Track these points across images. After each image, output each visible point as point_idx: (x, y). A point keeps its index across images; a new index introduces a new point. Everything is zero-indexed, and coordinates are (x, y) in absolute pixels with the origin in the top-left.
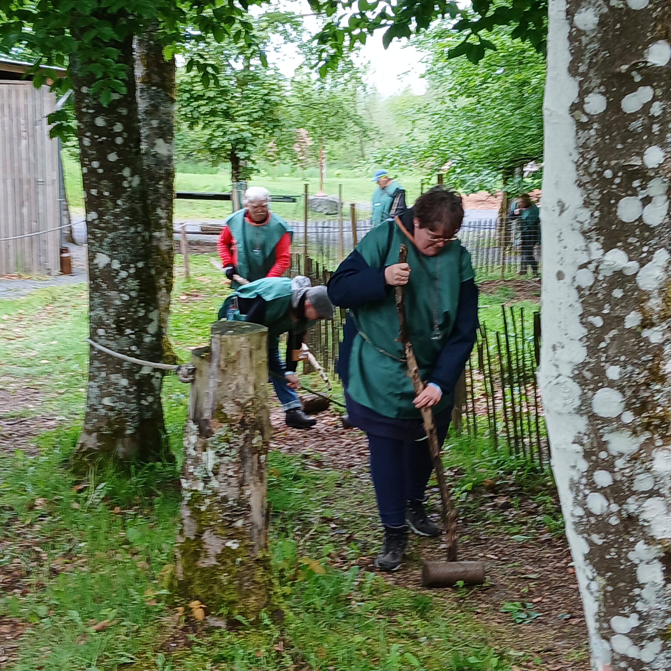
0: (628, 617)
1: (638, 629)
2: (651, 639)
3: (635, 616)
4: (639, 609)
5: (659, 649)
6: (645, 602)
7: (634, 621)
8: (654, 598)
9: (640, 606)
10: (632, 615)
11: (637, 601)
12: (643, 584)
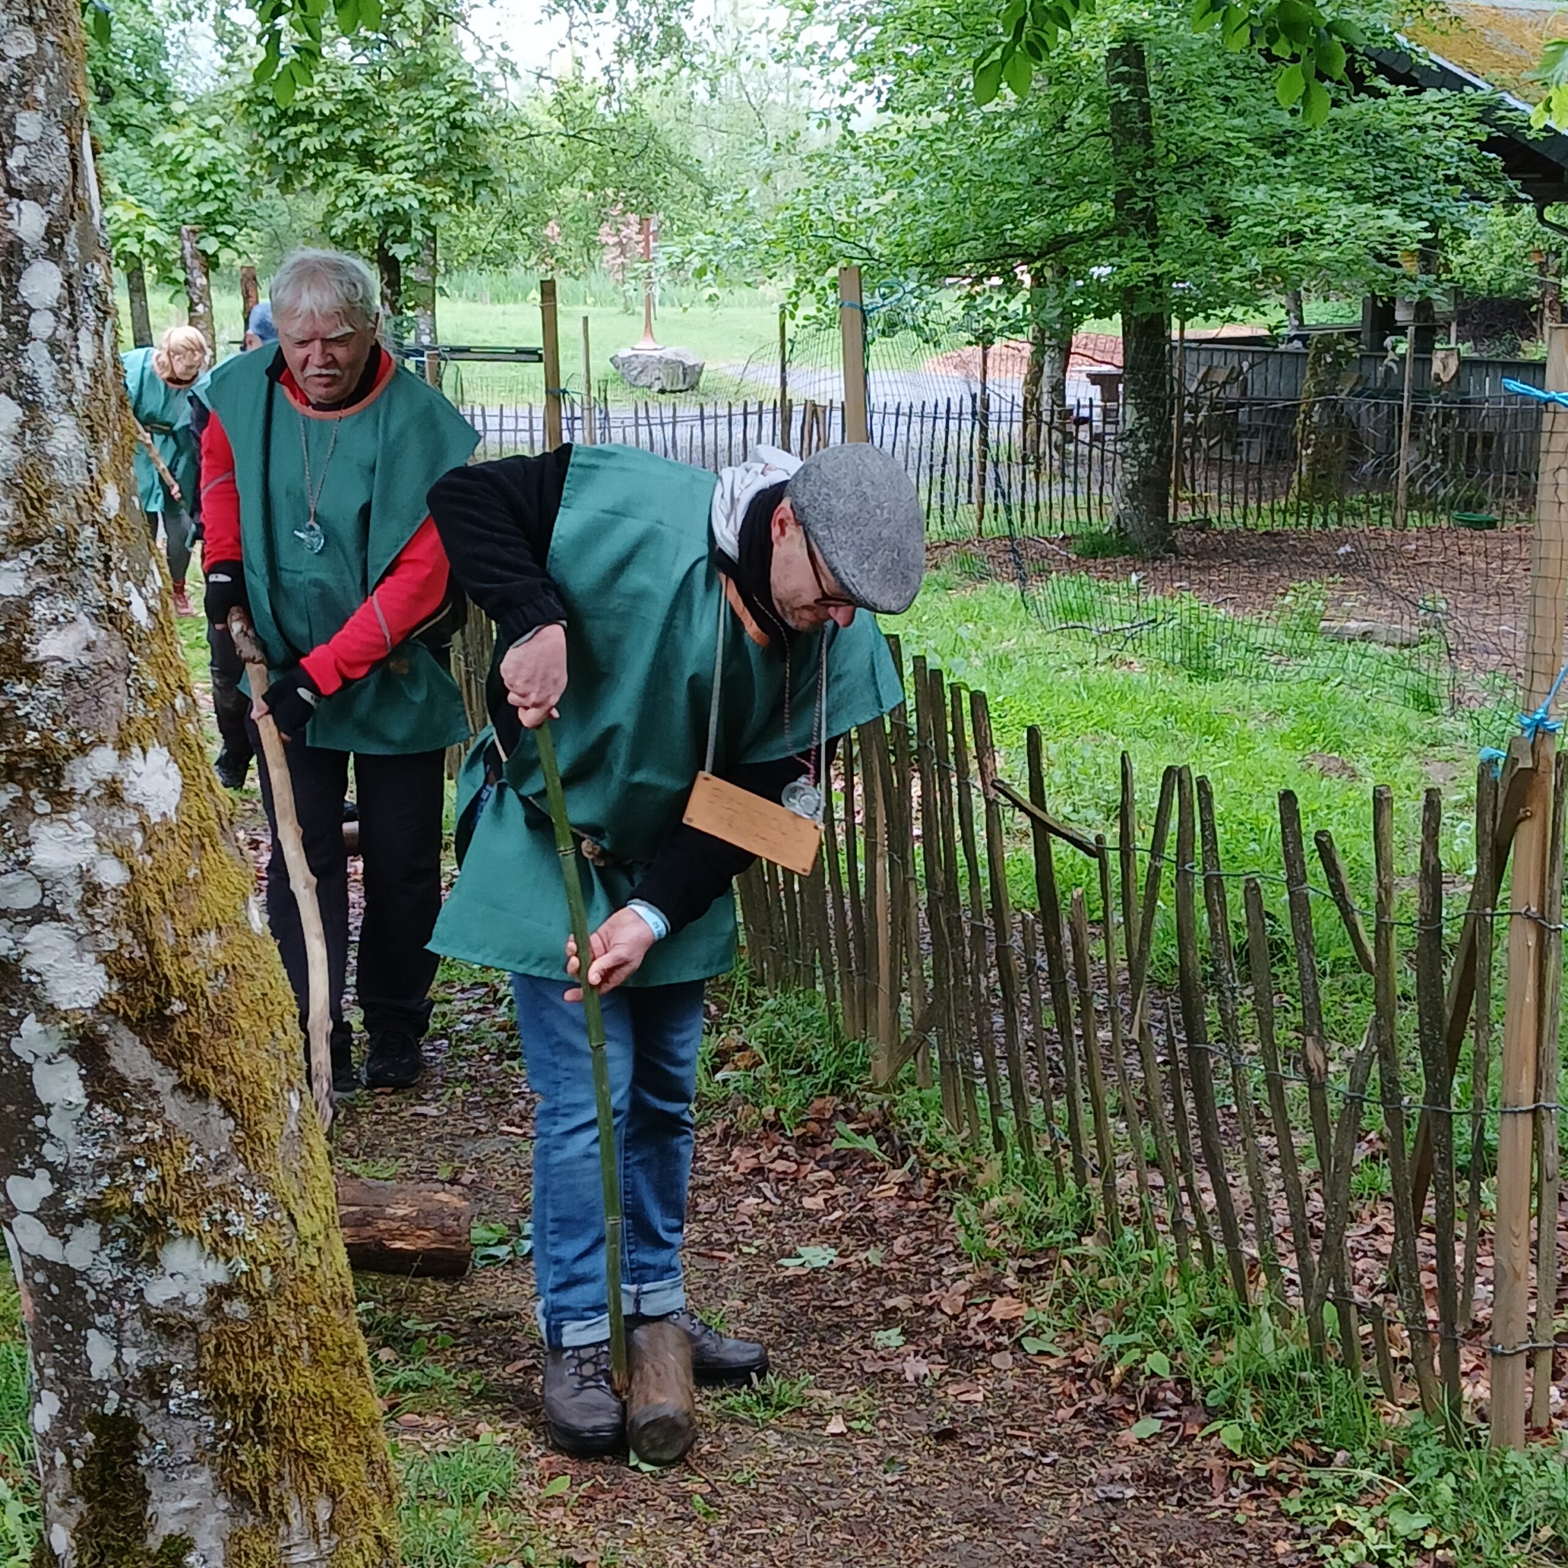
0: (32, 1176)
1: (54, 1200)
2: (78, 1220)
3: (43, 1174)
4: (49, 1159)
5: (97, 1240)
6: (59, 1144)
7: (42, 1186)
8: (72, 1134)
9: (49, 1152)
10: (38, 1171)
11: (43, 1142)
12: (49, 1105)
